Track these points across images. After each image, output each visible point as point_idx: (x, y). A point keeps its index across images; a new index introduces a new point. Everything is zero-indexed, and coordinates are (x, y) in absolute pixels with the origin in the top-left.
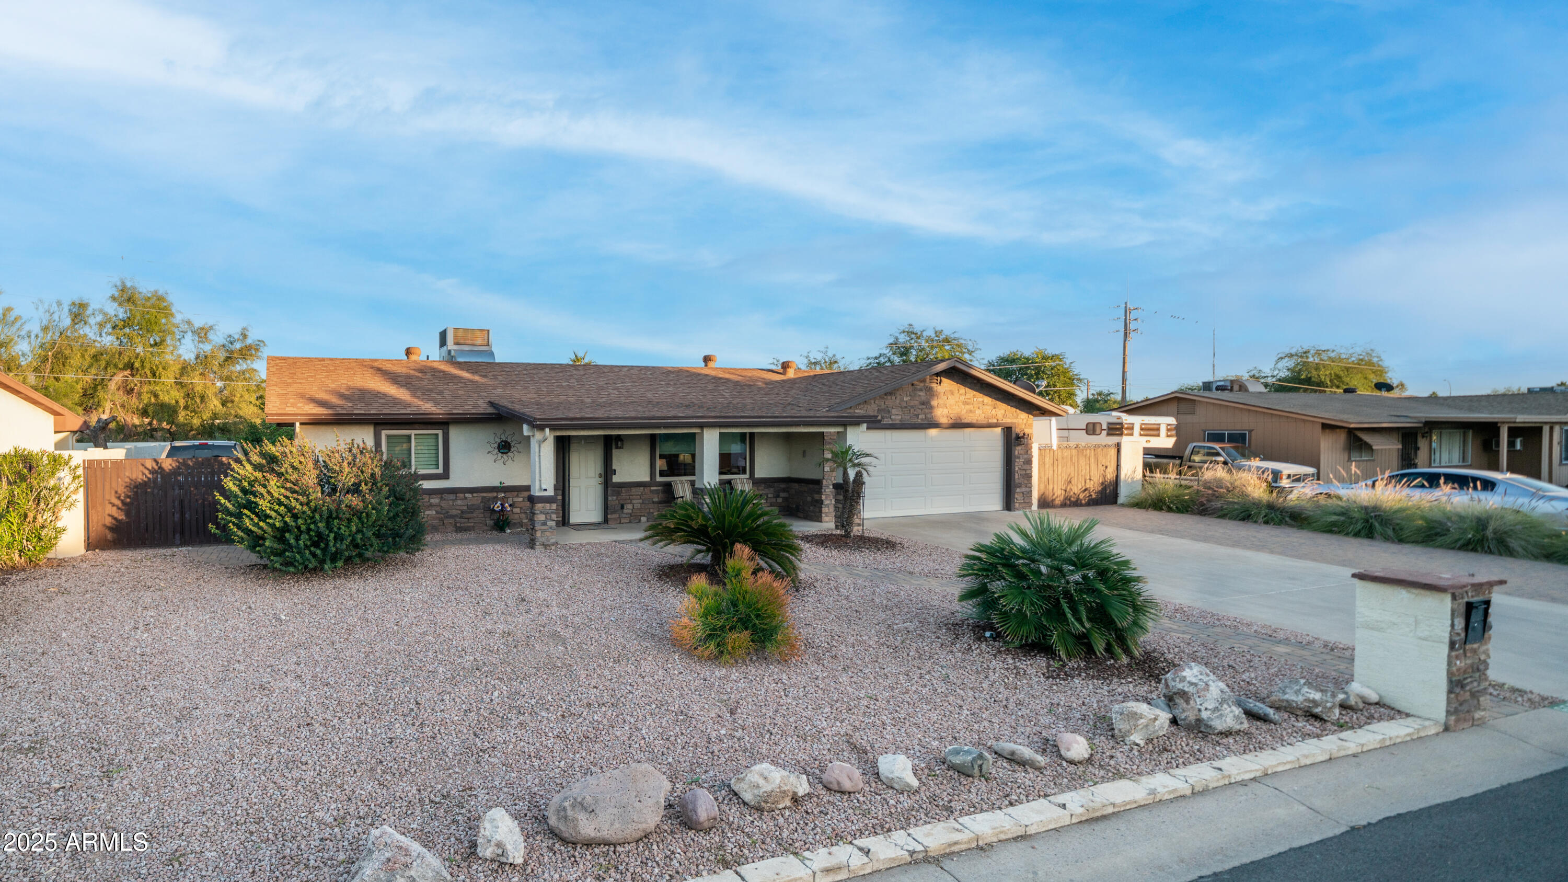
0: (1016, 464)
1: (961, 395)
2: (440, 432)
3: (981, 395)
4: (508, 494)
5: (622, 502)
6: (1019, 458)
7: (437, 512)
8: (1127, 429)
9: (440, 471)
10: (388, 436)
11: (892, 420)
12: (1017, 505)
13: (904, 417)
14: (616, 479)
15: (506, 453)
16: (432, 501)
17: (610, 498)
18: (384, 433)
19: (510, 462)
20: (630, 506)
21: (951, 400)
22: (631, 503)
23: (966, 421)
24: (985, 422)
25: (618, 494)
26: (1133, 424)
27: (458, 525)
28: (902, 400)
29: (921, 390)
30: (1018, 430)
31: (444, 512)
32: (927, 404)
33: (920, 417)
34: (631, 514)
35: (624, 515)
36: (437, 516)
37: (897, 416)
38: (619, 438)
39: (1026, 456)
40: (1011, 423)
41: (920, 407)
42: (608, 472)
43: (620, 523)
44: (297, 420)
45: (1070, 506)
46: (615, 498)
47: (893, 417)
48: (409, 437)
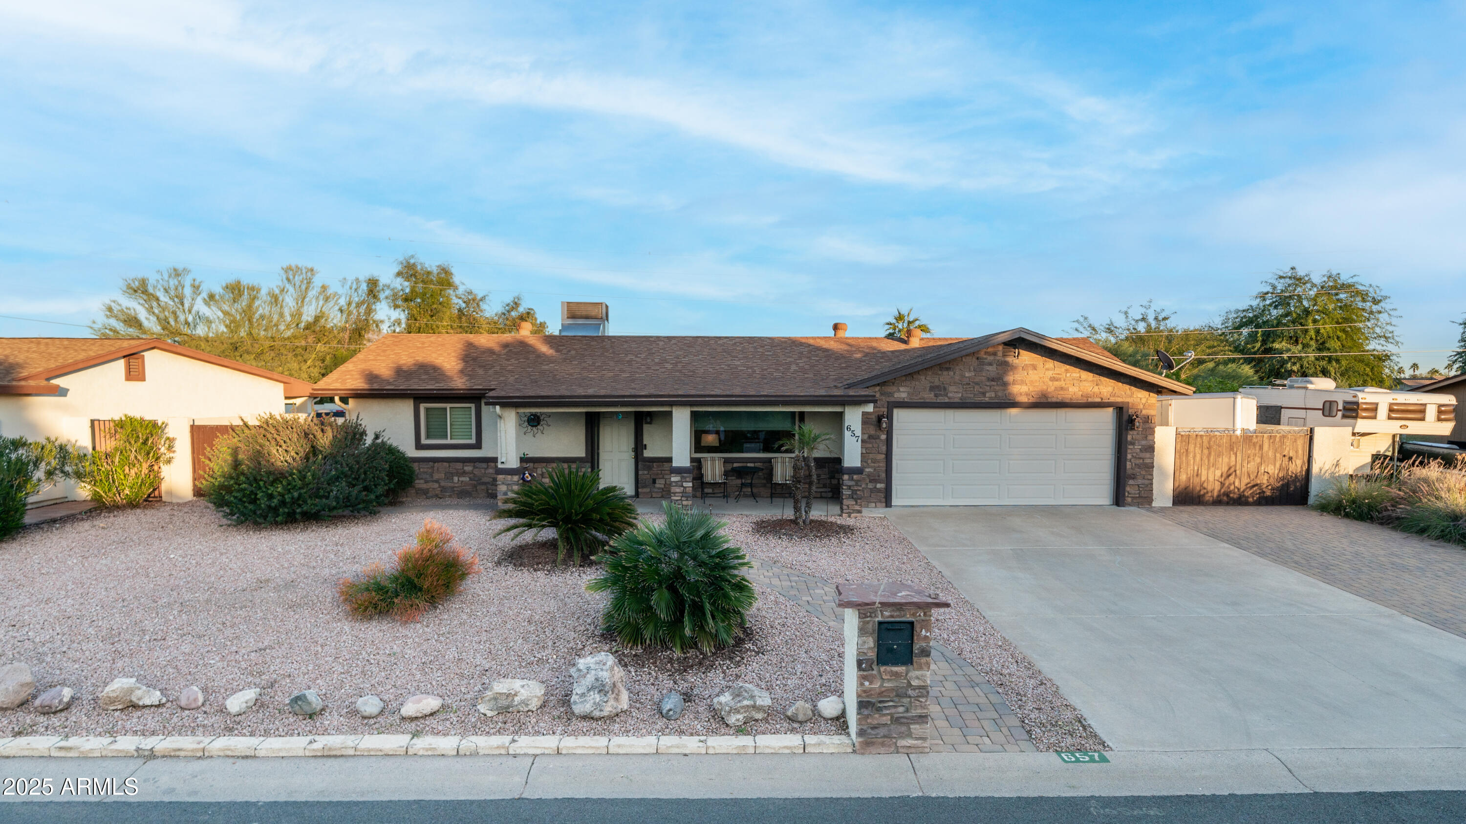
0: (1129, 451)
1: (1047, 369)
2: (473, 406)
3: (1078, 370)
4: (536, 465)
5: (653, 477)
6: (1133, 444)
7: (471, 479)
8: (1366, 410)
9: (473, 441)
10: (427, 410)
11: (949, 398)
12: (1129, 500)
13: (965, 395)
14: (647, 454)
15: (536, 426)
16: (466, 468)
17: (640, 472)
18: (423, 407)
19: (539, 435)
20: (663, 481)
21: (1033, 376)
22: (663, 478)
23: (1054, 400)
24: (1084, 400)
25: (649, 468)
26: (1377, 404)
27: (490, 491)
28: (963, 376)
29: (990, 364)
30: (1131, 411)
31: (476, 479)
32: (999, 380)
33: (987, 395)
34: (662, 489)
35: (656, 490)
36: (471, 482)
37: (955, 394)
38: (649, 414)
39: (1144, 443)
40: (1122, 403)
41: (988, 384)
42: (639, 447)
43: (651, 497)
44: (337, 395)
45: (1227, 504)
46: (646, 472)
47: (950, 395)
48: (446, 409)
